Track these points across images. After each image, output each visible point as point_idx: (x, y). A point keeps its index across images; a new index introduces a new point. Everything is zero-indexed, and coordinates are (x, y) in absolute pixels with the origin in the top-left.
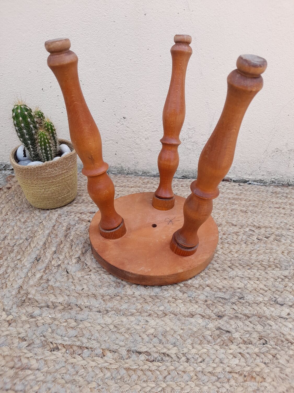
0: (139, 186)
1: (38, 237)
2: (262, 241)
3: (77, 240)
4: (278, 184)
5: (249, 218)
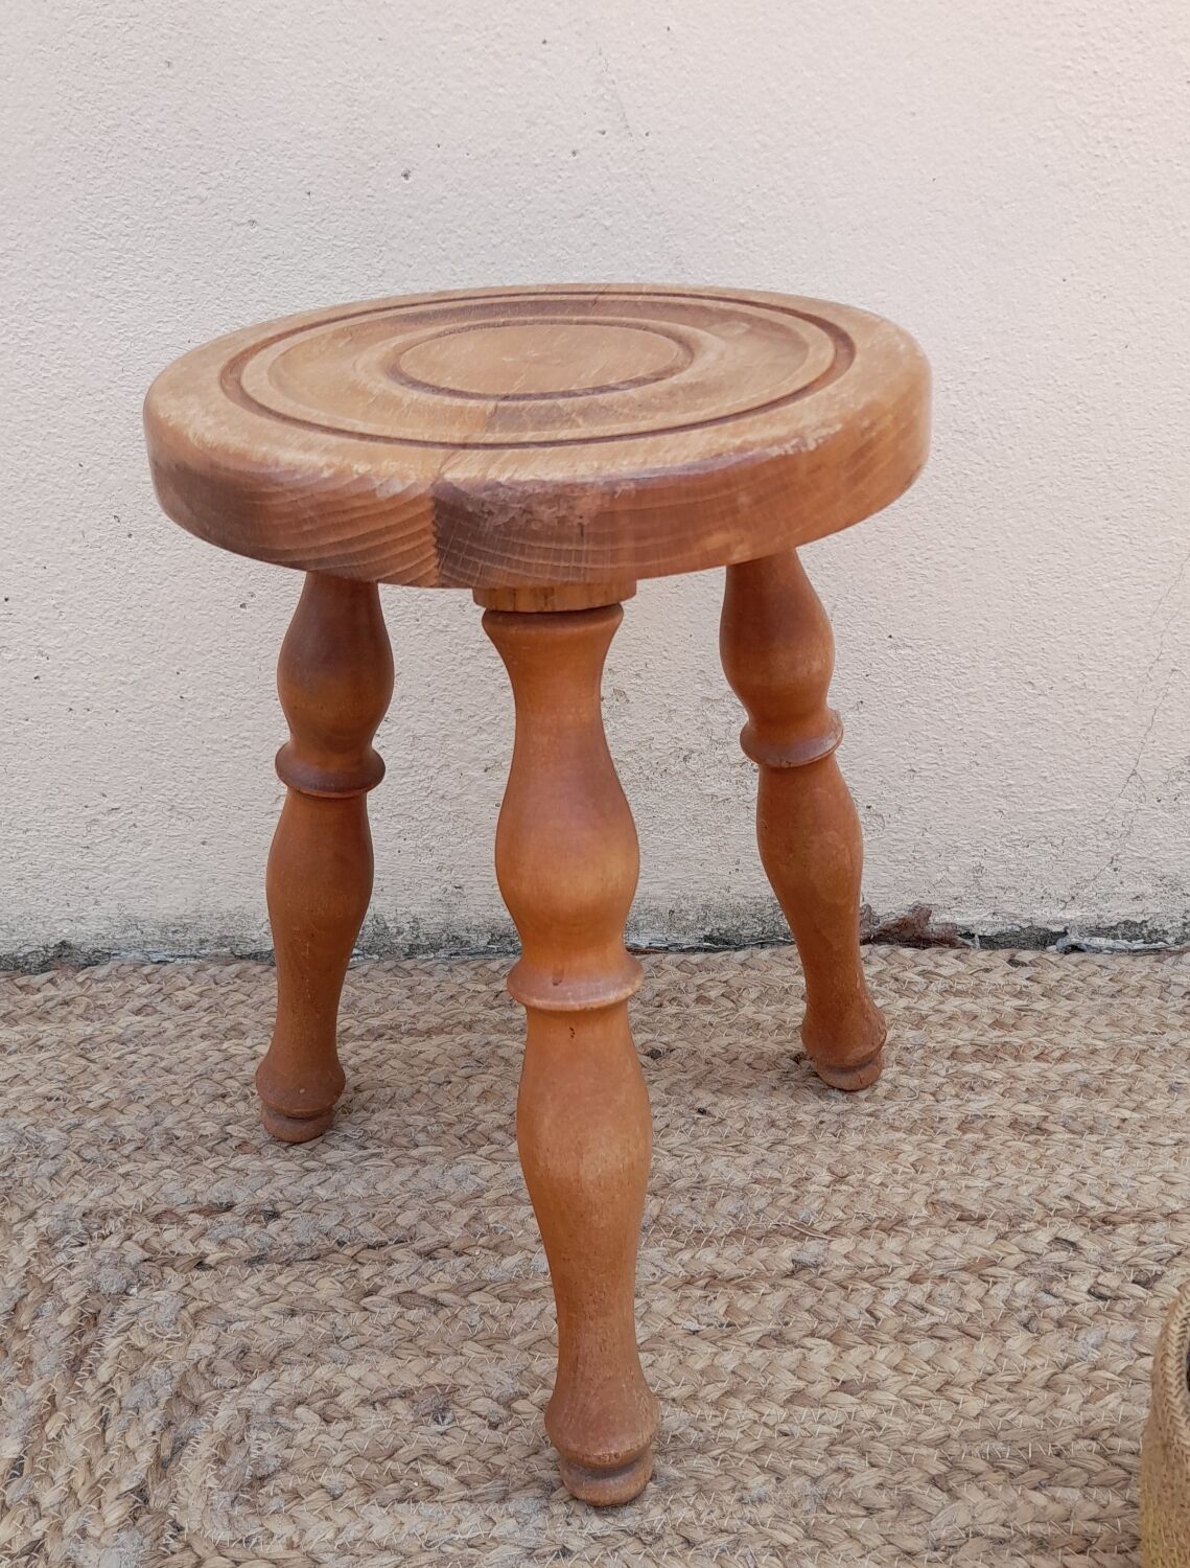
0: (468, 1019)
2: (1119, 1307)
3: (134, 1383)
5: (1053, 1169)
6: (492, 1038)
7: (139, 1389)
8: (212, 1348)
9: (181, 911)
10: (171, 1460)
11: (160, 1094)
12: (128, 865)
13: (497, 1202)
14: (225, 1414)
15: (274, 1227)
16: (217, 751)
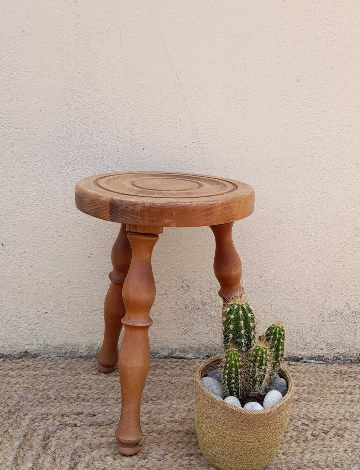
1: (5, 450)
2: (319, 438)
3: (61, 451)
4: (345, 360)
5: (301, 409)
6: (150, 377)
7: (63, 452)
8: (82, 444)
9: (61, 343)
10: (74, 467)
11: (59, 387)
12: (47, 329)
13: (155, 413)
14: (87, 458)
15: (94, 418)
16: (77, 297)
